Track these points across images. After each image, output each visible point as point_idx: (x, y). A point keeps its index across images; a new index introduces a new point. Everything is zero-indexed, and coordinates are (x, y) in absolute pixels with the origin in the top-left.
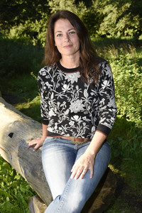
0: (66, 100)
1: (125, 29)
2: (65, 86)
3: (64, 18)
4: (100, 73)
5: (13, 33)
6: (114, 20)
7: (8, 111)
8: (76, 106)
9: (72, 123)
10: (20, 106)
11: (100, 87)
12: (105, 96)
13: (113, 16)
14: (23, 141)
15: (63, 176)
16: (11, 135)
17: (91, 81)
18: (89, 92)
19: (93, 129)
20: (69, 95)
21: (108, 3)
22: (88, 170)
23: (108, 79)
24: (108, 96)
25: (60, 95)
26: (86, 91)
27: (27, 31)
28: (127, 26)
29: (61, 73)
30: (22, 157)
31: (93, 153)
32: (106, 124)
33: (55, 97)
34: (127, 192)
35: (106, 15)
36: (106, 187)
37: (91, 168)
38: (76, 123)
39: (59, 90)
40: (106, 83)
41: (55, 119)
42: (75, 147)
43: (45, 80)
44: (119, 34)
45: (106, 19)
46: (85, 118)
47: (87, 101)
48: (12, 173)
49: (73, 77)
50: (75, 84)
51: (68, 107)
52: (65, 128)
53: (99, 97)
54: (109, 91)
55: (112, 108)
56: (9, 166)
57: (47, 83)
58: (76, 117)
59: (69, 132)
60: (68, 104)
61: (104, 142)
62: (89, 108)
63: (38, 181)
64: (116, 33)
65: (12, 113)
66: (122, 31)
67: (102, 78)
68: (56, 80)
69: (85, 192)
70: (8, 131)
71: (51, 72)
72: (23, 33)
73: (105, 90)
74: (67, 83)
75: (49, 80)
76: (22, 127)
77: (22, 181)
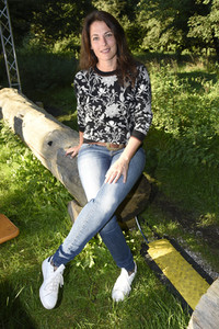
0: (101, 104)
1: (168, 44)
2: (101, 90)
3: (99, 20)
4: (137, 76)
5: (57, 47)
6: (157, 35)
7: (48, 120)
8: (112, 110)
9: (107, 129)
10: (62, 118)
11: (137, 91)
12: (141, 101)
13: (156, 31)
14: (62, 149)
15: (98, 182)
16: (50, 143)
17: (127, 85)
18: (125, 95)
19: (128, 134)
20: (105, 98)
21: (151, 17)
22: (121, 175)
23: (145, 83)
24: (144, 101)
25: (96, 99)
26: (122, 95)
27: (71, 46)
28: (170, 41)
29: (97, 77)
30: (61, 164)
31: (127, 158)
32: (140, 130)
33: (90, 101)
34: (161, 199)
35: (149, 29)
36: (141, 192)
37: (124, 174)
38: (111, 129)
39: (95, 93)
40: (142, 88)
41: (91, 124)
42: (110, 154)
43: (81, 84)
44: (162, 48)
45: (149, 33)
46: (120, 124)
47: (123, 105)
48: (53, 180)
49: (110, 81)
50: (111, 87)
51: (103, 111)
52: (101, 134)
53: (135, 102)
54: (145, 96)
55: (147, 113)
56: (50, 173)
57: (83, 87)
58: (111, 123)
59: (104, 138)
60: (104, 108)
61: (139, 148)
62: (125, 112)
63: (75, 187)
64: (159, 48)
65: (52, 122)
66: (165, 46)
67: (139, 82)
68: (91, 83)
69: (118, 196)
70: (48, 140)
71: (87, 76)
72: (67, 47)
73: (142, 94)
74: (103, 87)
75: (85, 84)
76: (60, 136)
77: (62, 188)
